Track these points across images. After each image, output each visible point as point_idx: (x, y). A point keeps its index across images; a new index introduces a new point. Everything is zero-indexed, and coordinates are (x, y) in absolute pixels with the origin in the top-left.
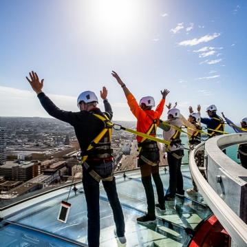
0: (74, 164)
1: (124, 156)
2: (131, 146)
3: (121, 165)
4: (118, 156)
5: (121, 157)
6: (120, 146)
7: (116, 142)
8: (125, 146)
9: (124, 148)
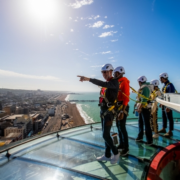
0: (7, 127)
1: (50, 118)
2: (55, 109)
3: (47, 124)
4: (45, 117)
5: (48, 118)
6: (47, 109)
7: (43, 107)
8: (51, 109)
9: (50, 111)
